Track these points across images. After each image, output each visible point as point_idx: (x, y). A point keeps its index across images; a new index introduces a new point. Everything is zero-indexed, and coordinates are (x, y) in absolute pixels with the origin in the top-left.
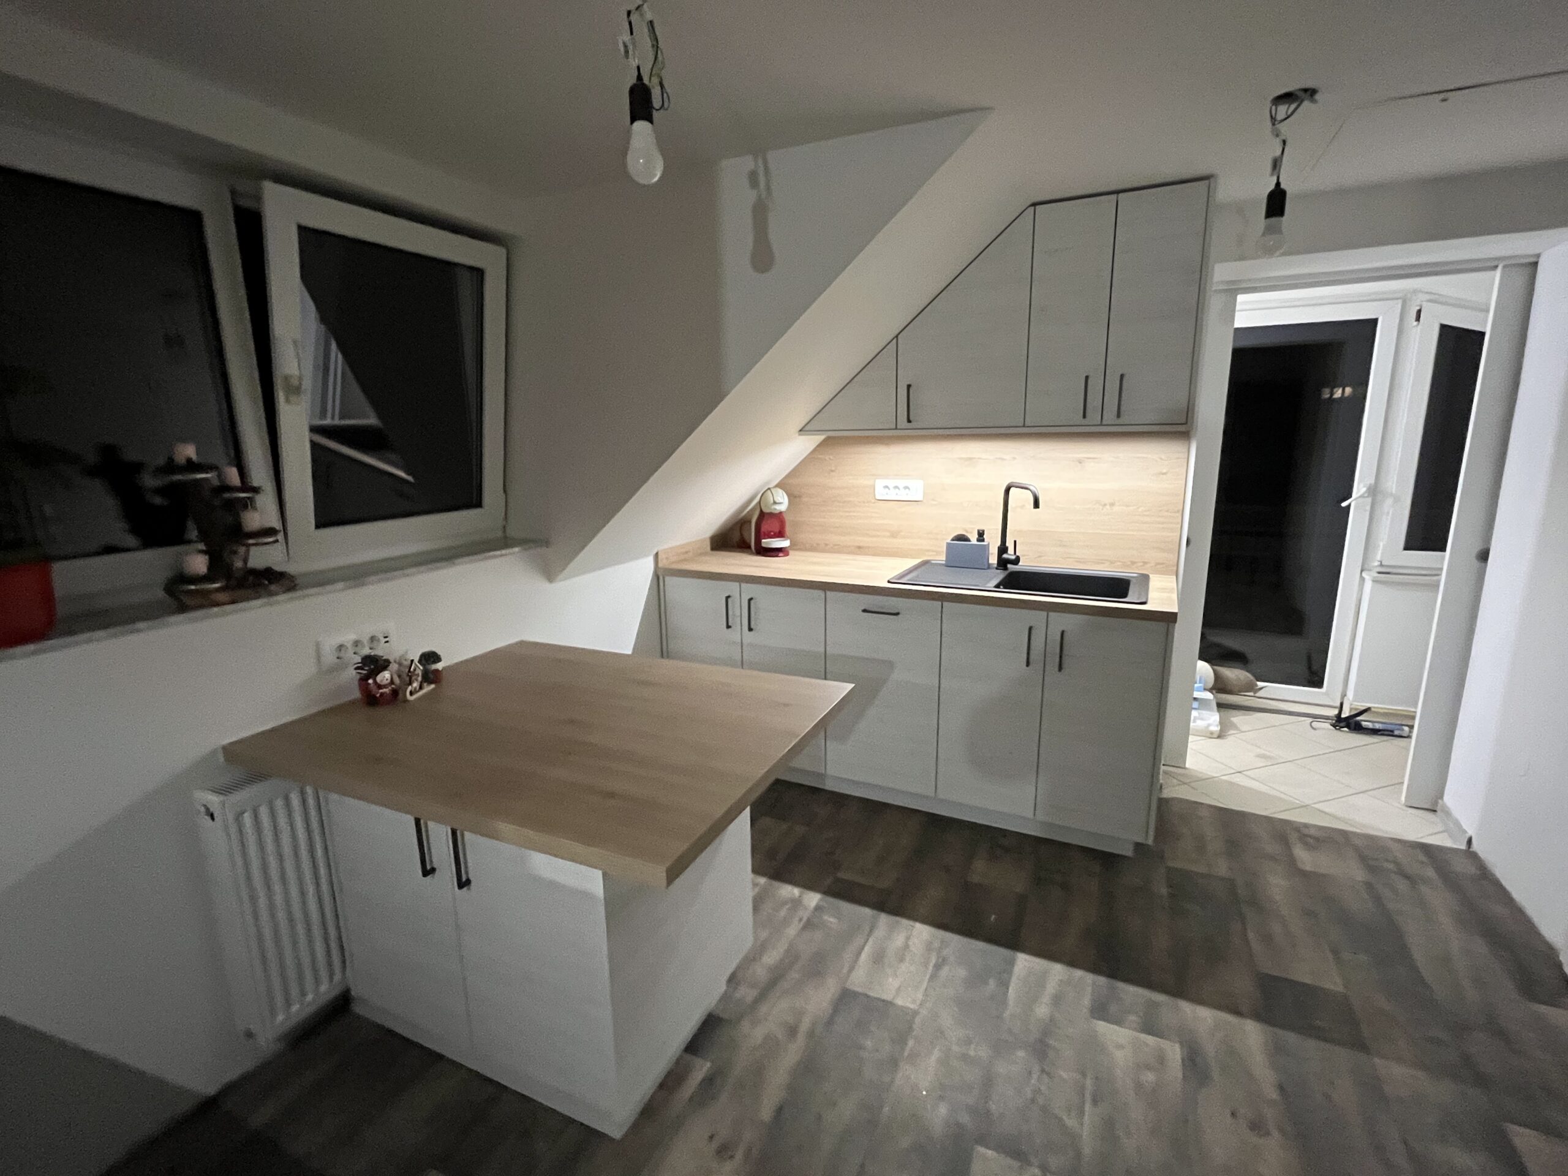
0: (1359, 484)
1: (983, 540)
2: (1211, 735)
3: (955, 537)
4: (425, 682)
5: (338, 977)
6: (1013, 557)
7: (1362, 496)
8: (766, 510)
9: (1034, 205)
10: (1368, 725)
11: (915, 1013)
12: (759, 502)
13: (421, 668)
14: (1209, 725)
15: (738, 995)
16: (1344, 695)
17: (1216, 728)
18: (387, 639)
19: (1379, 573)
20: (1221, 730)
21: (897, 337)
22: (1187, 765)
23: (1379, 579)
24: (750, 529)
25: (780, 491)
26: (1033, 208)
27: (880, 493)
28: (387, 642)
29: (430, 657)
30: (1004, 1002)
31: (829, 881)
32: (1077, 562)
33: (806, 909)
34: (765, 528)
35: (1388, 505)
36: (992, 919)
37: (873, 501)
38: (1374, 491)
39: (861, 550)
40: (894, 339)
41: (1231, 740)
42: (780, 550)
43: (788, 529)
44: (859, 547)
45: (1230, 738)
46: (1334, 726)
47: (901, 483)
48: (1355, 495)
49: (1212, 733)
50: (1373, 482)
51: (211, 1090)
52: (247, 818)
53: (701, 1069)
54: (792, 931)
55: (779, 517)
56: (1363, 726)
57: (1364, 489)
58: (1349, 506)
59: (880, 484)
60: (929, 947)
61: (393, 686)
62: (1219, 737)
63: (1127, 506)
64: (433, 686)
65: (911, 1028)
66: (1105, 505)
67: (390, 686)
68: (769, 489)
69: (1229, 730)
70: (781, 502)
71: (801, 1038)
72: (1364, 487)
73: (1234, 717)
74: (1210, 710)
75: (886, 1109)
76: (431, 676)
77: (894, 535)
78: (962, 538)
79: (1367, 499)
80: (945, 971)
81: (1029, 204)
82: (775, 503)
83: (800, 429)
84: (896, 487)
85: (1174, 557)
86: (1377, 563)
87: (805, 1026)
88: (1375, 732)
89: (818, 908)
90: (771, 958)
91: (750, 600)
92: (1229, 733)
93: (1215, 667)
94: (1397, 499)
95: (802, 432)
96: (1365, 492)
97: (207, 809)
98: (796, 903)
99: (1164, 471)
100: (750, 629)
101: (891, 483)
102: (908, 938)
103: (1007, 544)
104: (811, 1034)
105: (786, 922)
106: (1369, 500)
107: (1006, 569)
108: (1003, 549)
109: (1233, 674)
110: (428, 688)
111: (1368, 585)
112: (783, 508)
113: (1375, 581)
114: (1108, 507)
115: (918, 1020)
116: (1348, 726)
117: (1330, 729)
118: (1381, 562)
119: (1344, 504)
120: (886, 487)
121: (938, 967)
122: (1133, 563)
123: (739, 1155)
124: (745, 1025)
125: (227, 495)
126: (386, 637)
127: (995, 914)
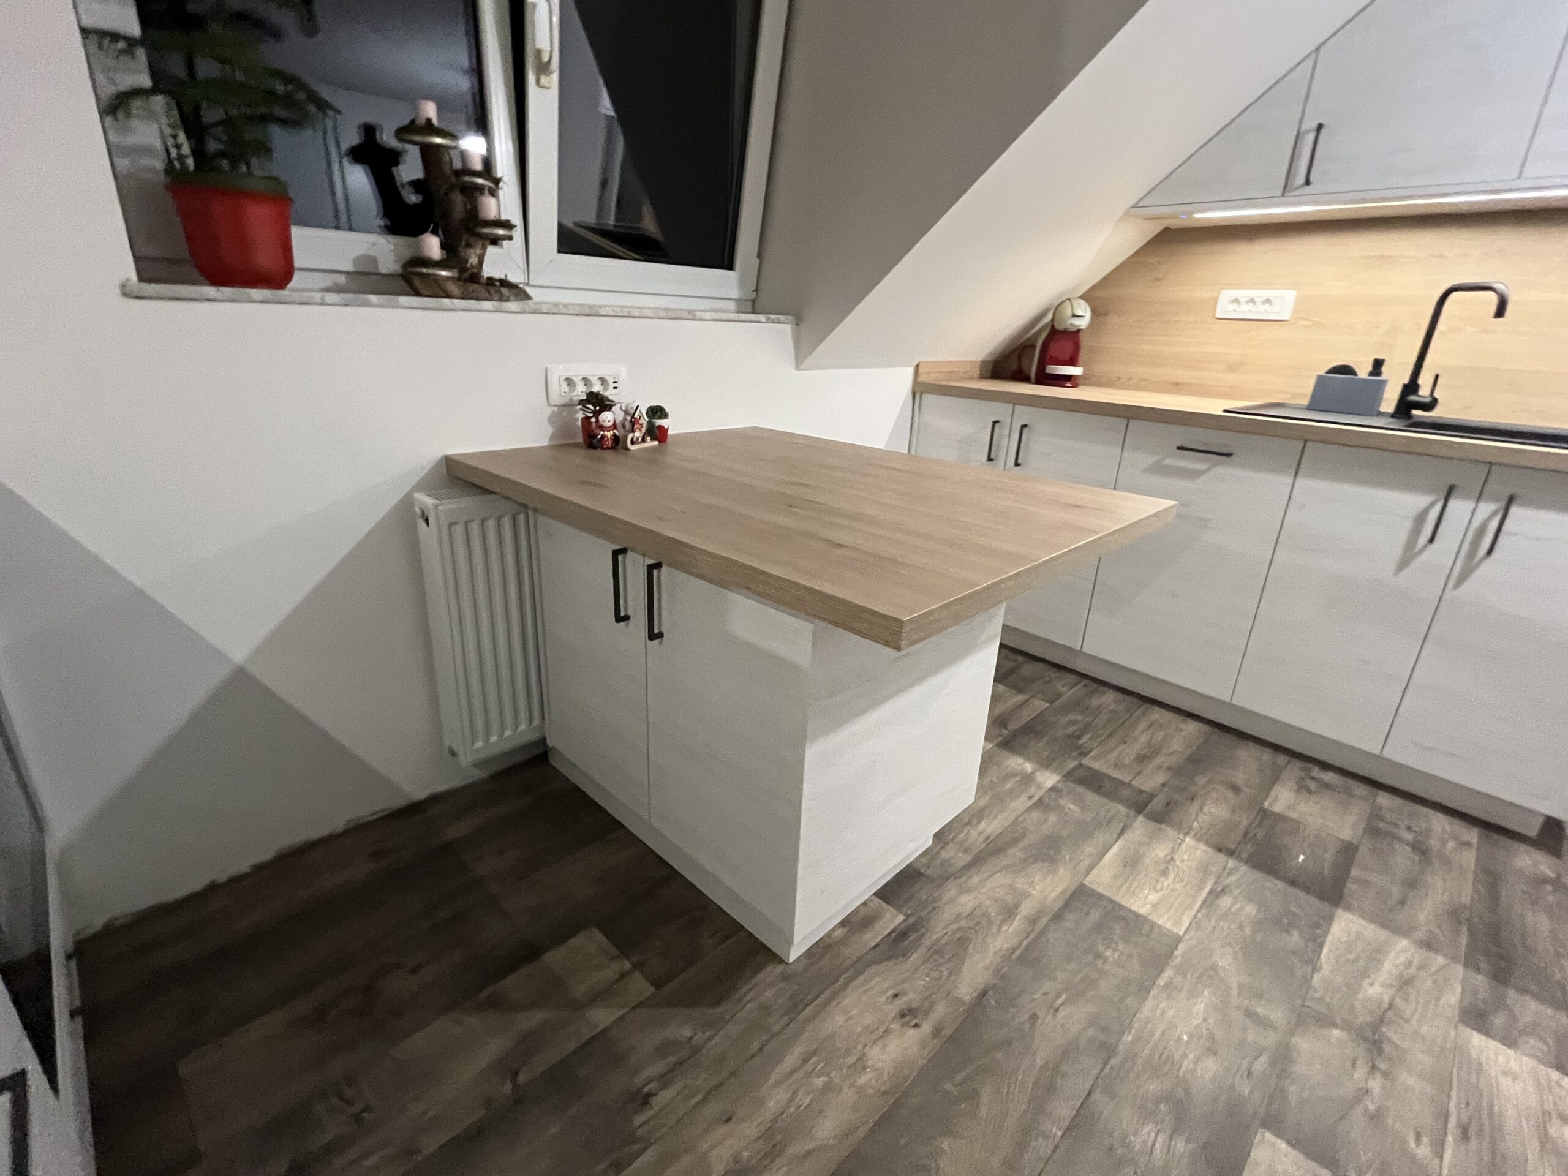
1: (1379, 374)
3: (1334, 368)
4: (648, 436)
5: (536, 722)
6: (1428, 400)
8: (1059, 326)
11: (1178, 940)
12: (1053, 320)
13: (647, 419)
15: (945, 855)
18: (615, 385)
21: (1317, 50)
24: (1033, 356)
25: (1082, 302)
27: (1225, 307)
28: (615, 388)
29: (657, 412)
30: (1313, 964)
31: (1071, 764)
33: (1039, 787)
34: (1055, 350)
36: (1300, 860)
37: (1213, 320)
40: (1310, 54)
42: (1068, 378)
43: (1083, 355)
44: (1177, 384)
47: (1260, 294)
51: (421, 795)
52: (459, 530)
53: (892, 919)
54: (1020, 804)
55: (1074, 336)
59: (1225, 296)
60: (1204, 869)
61: (615, 431)
64: (656, 443)
65: (1170, 955)
67: (613, 430)
68: (1069, 299)
70: (1082, 317)
71: (1017, 923)
75: (1128, 1038)
76: (657, 431)
77: (1232, 368)
78: (1345, 370)
80: (1225, 902)
82: (1074, 316)
84: (1251, 301)
87: (1026, 909)
89: (1053, 789)
90: (991, 826)
91: (1024, 426)
97: (423, 513)
98: (1027, 779)
100: (1017, 464)
101: (1243, 294)
102: (1173, 851)
103: (1420, 381)
104: (1033, 921)
105: (1013, 794)
107: (1408, 416)
108: (1411, 387)
110: (650, 443)
112: (1083, 323)
115: (1181, 948)
120: (1236, 300)
121: (1215, 894)
123: (927, 1027)
124: (951, 890)
125: (467, 179)
126: (615, 382)
127: (1304, 854)
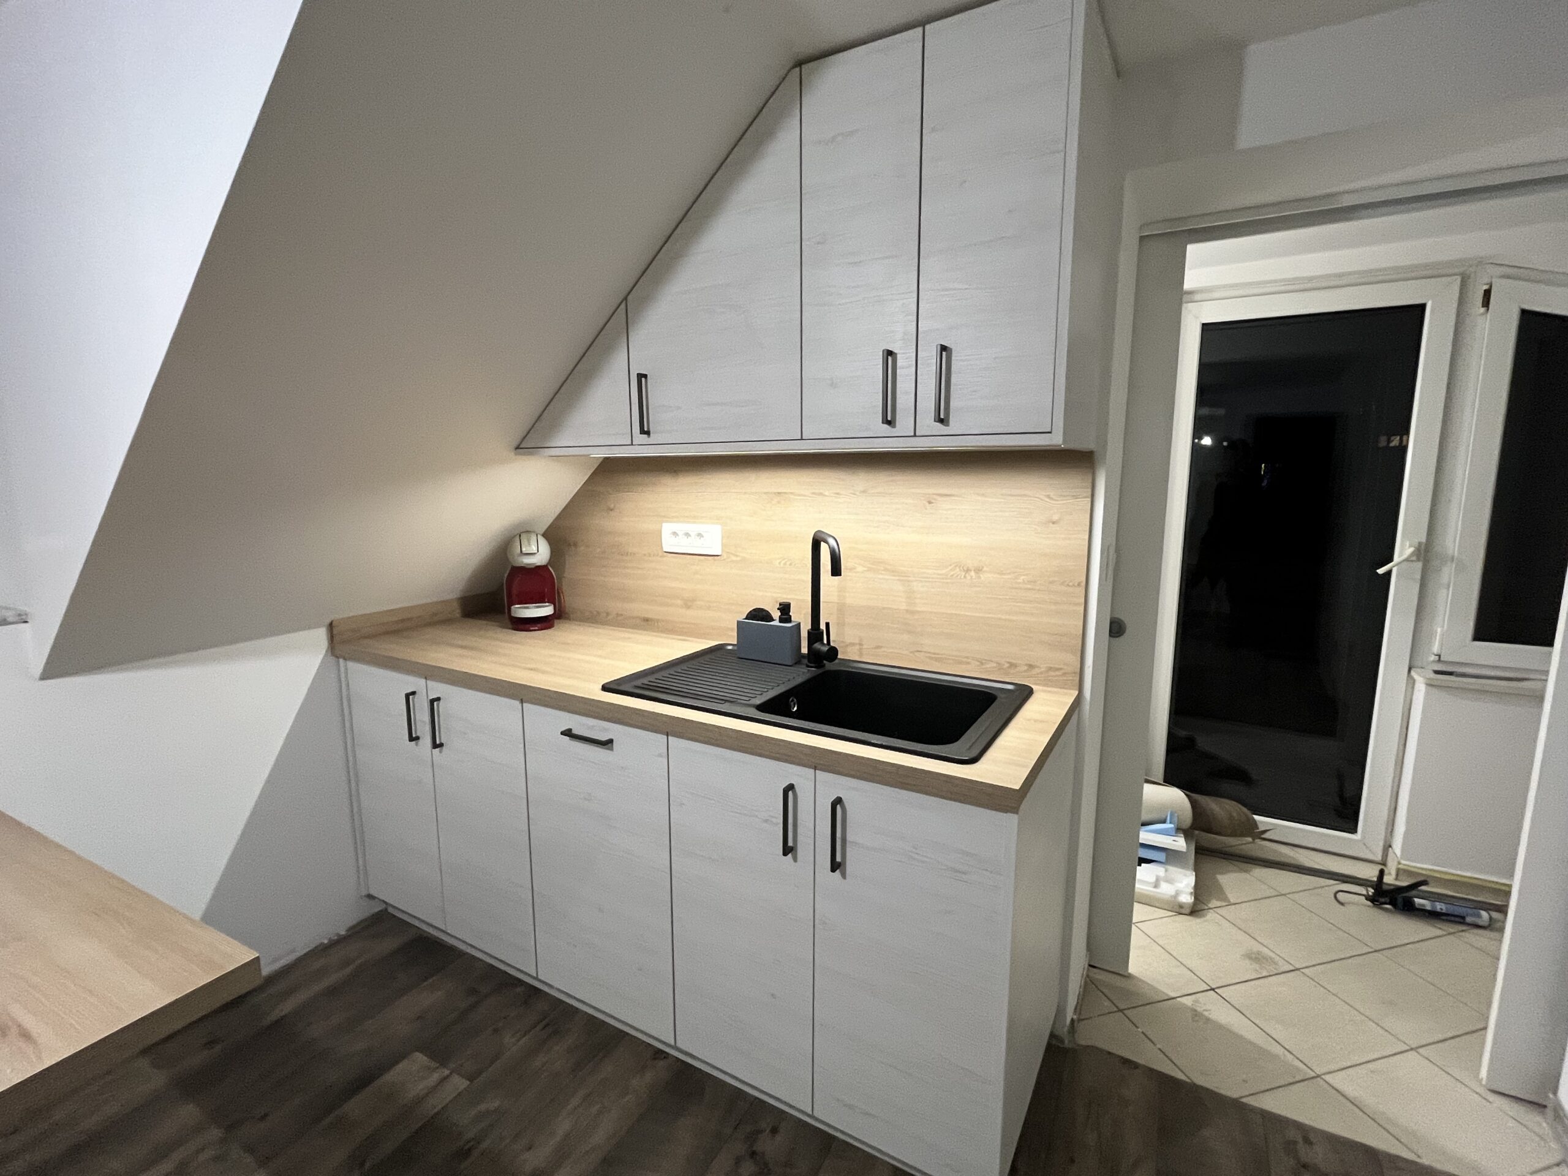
0: (1402, 541)
1: (789, 620)
2: (1179, 909)
3: (752, 612)
6: (825, 649)
7: (1407, 560)
8: (515, 564)
9: (799, 64)
10: (1423, 905)
14: (1177, 894)
16: (1388, 847)
17: (1187, 899)
19: (1437, 672)
20: (1195, 904)
21: (626, 299)
22: (1133, 969)
23: (1438, 683)
25: (534, 537)
26: (798, 69)
27: (669, 543)
32: (931, 658)
34: (518, 588)
35: (1447, 573)
37: (660, 554)
38: (1425, 553)
39: (650, 623)
40: (622, 302)
41: (1212, 920)
42: (536, 621)
43: (550, 590)
44: (647, 620)
45: (1211, 915)
46: (1373, 899)
47: (692, 528)
48: (1397, 558)
49: (1181, 906)
50: (1424, 540)
56: (1417, 906)
57: (1412, 550)
58: (1389, 573)
59: (667, 528)
62: (1195, 911)
63: (1002, 574)
66: (968, 570)
69: (1209, 901)
70: (533, 554)
72: (1410, 546)
73: (1222, 873)
74: (1184, 866)
77: (688, 604)
78: (761, 615)
79: (1415, 564)
81: (791, 64)
82: (523, 554)
83: (515, 444)
84: (687, 535)
85: (1075, 660)
86: (1433, 658)
88: (1433, 916)
92: (1210, 905)
93: (1195, 796)
94: (1461, 568)
95: (518, 450)
96: (1412, 554)
99: (1055, 518)
101: (680, 527)
103: (821, 628)
106: (1419, 565)
107: (819, 665)
108: (815, 635)
109: (1221, 808)
111: (1420, 688)
112: (542, 560)
113: (1430, 685)
114: (973, 573)
116: (1393, 903)
117: (1365, 906)
118: (1439, 656)
119: (1381, 571)
120: (675, 534)
122: (1012, 665)
